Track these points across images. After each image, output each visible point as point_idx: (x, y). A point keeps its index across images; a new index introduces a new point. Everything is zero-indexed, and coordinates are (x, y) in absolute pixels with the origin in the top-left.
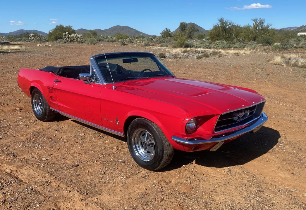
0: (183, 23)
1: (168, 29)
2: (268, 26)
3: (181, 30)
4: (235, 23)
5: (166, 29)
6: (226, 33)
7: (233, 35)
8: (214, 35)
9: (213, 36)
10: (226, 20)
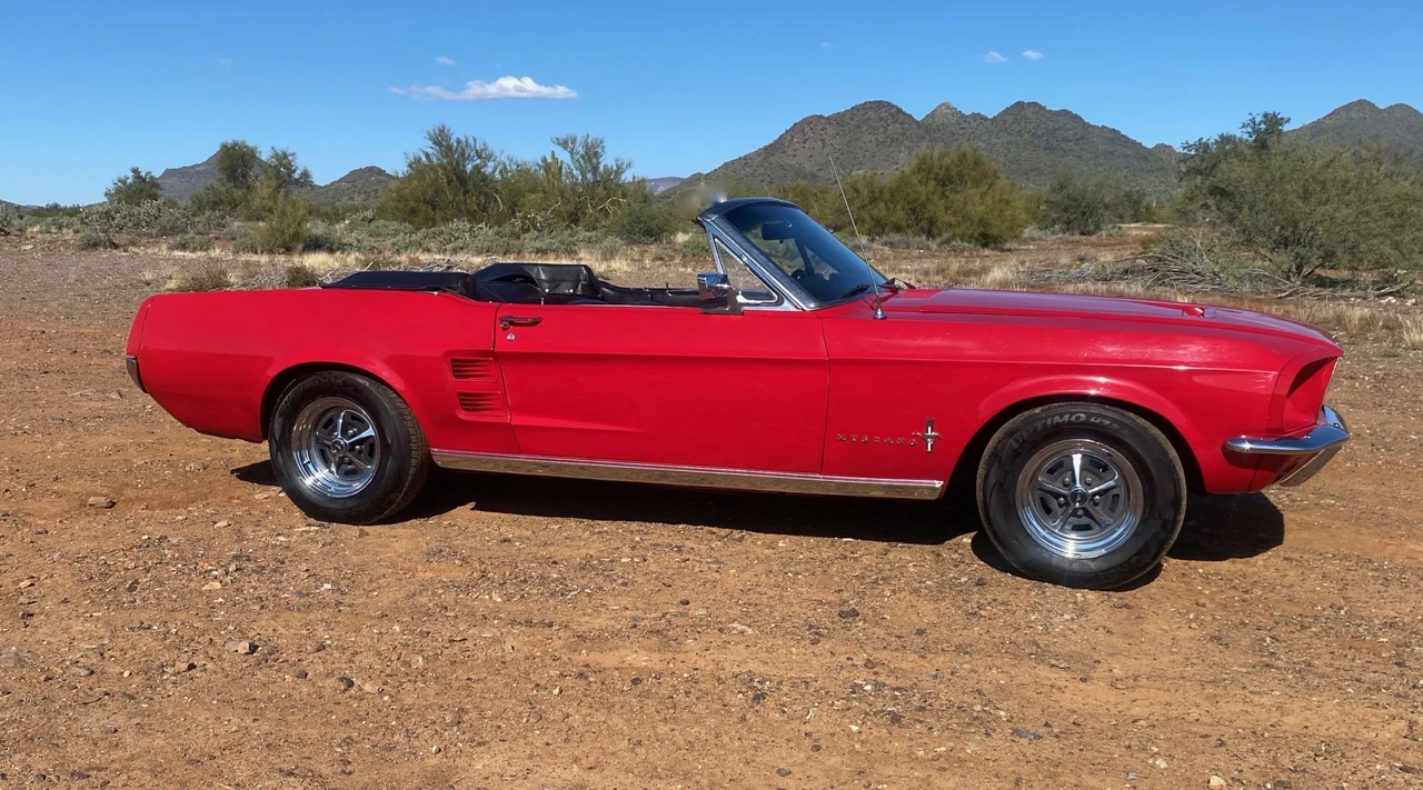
0: (235, 144)
1: (143, 174)
2: (619, 171)
3: (229, 176)
4: (502, 152)
5: (135, 171)
6: (466, 192)
7: (496, 200)
8: (417, 200)
9: (412, 204)
10: (463, 139)
